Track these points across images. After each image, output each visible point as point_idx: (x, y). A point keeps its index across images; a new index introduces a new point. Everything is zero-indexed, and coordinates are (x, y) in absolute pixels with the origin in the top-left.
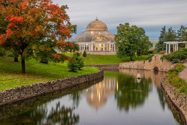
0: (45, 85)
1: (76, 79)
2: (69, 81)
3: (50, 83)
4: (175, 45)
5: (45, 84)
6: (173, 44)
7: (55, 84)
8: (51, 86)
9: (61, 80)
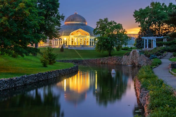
0: (6, 82)
1: (44, 74)
2: (36, 78)
3: (12, 79)
4: (153, 40)
5: (6, 80)
6: (152, 39)
7: (18, 80)
8: (14, 83)
9: (26, 76)
